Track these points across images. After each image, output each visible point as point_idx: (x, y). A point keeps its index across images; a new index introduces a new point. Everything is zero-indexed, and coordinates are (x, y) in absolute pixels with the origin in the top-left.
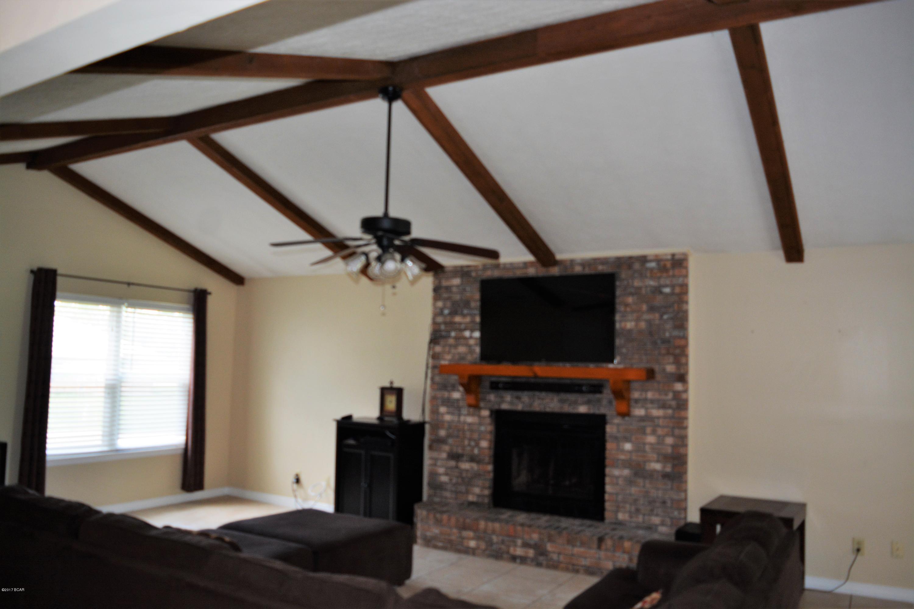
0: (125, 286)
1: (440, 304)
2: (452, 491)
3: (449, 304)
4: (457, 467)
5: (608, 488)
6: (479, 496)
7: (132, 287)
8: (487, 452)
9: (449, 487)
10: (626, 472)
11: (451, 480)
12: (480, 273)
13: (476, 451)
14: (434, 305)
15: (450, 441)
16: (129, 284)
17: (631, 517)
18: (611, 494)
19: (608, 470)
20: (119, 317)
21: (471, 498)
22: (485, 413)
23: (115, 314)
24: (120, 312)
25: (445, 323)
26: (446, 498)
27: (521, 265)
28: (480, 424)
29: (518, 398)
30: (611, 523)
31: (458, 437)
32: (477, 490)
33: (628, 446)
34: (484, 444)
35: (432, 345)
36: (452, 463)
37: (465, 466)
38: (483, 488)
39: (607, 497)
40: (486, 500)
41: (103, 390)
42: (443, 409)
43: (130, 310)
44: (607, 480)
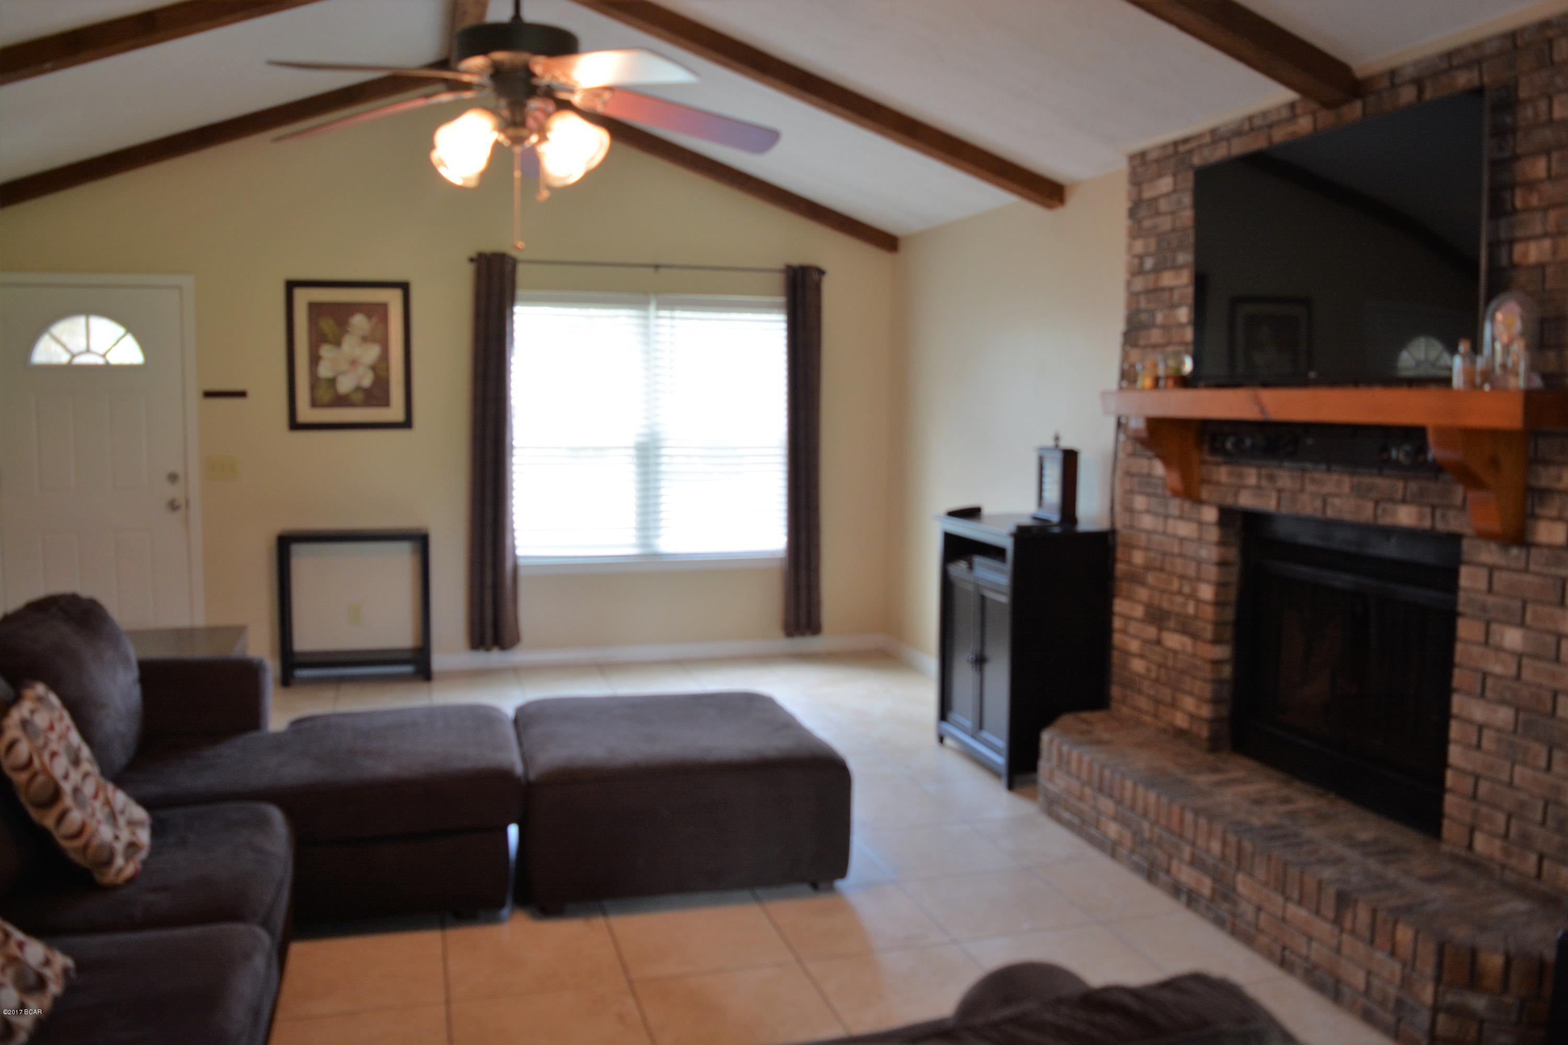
0: (651, 271)
1: (1139, 246)
2: (1150, 697)
3: (1152, 242)
4: (1158, 642)
5: (1455, 754)
6: (1193, 717)
7: (662, 271)
8: (1209, 612)
9: (1146, 686)
10: (1504, 715)
11: (1148, 670)
12: (1206, 152)
13: (1191, 609)
14: (1130, 247)
15: (1151, 578)
16: (657, 267)
17: (1506, 852)
18: (1461, 771)
19: (1458, 703)
20: (646, 326)
21: (1181, 720)
22: (1210, 514)
23: (640, 321)
24: (646, 318)
25: (1148, 292)
26: (1140, 710)
27: (1285, 114)
28: (1200, 540)
29: (1271, 478)
30: (1454, 858)
31: (1162, 570)
32: (1189, 703)
33: (1512, 638)
34: (1207, 592)
35: (1128, 348)
36: (1151, 632)
37: (1173, 640)
38: (1201, 700)
39: (1450, 778)
40: (1205, 732)
41: (632, 452)
42: (1140, 502)
43: (663, 313)
44: (1455, 730)
